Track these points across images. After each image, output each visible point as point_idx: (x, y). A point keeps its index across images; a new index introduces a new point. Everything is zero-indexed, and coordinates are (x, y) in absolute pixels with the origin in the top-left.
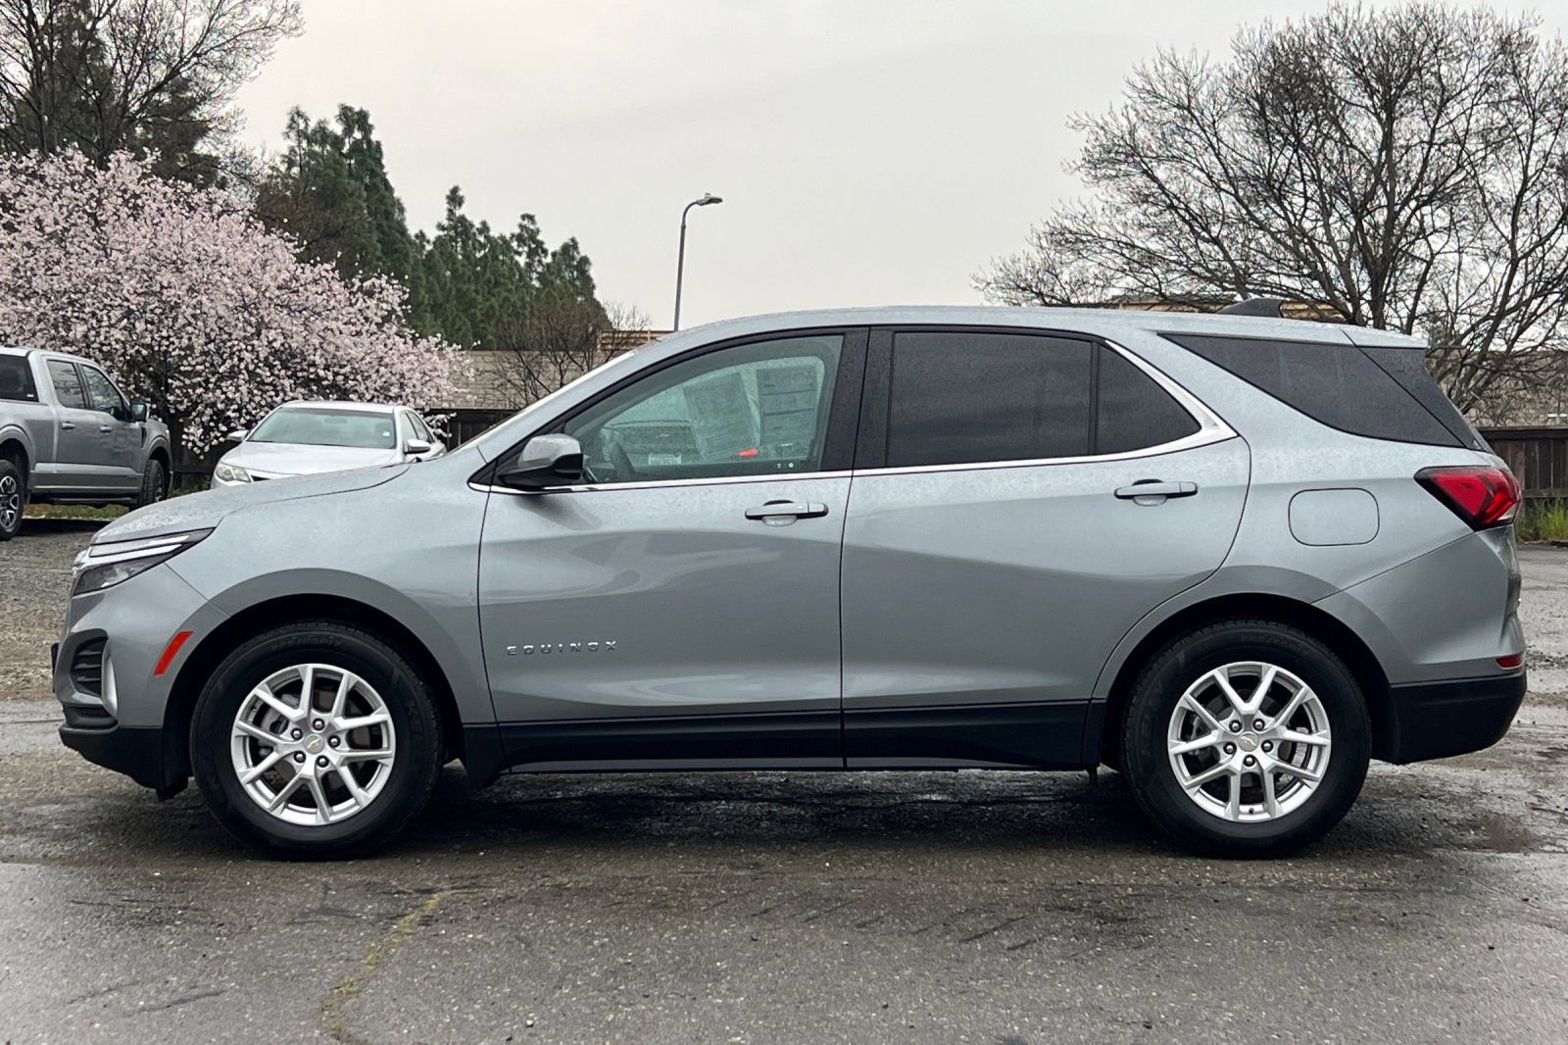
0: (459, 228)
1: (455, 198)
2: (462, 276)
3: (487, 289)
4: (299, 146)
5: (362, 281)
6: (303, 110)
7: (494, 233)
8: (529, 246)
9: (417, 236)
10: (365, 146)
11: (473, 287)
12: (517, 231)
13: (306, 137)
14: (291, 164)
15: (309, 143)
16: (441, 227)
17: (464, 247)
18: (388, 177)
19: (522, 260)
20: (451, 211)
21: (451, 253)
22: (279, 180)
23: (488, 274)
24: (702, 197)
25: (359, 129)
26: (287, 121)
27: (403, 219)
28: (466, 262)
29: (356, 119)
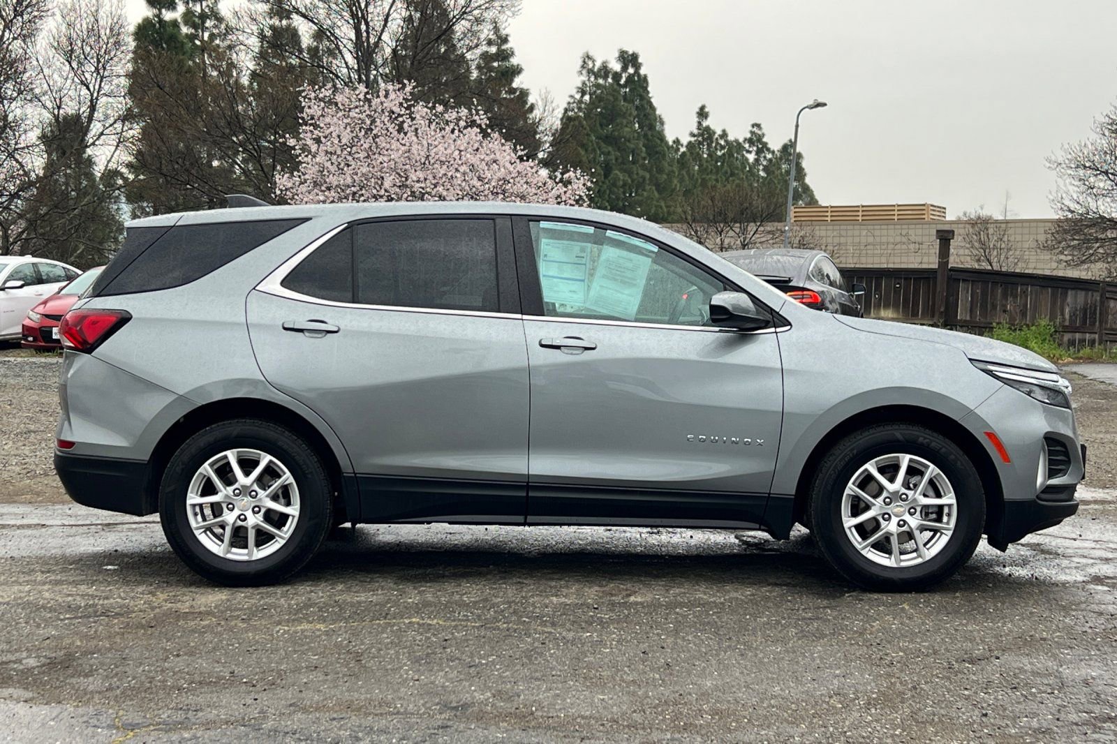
0: (705, 134)
1: (702, 114)
2: (706, 169)
3: (724, 178)
4: (589, 80)
5: (562, 174)
6: (590, 54)
7: (731, 138)
8: (757, 146)
9: (674, 142)
10: (636, 78)
11: (714, 177)
12: (749, 136)
13: (594, 73)
14: (583, 93)
15: (596, 78)
16: (693, 135)
17: (708, 149)
18: (652, 100)
19: (751, 157)
20: (700, 123)
21: (698, 154)
22: (575, 105)
23: (726, 168)
24: (811, 103)
25: (632, 66)
26: (580, 63)
27: (663, 130)
28: (709, 159)
29: (629, 59)
